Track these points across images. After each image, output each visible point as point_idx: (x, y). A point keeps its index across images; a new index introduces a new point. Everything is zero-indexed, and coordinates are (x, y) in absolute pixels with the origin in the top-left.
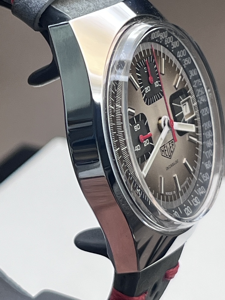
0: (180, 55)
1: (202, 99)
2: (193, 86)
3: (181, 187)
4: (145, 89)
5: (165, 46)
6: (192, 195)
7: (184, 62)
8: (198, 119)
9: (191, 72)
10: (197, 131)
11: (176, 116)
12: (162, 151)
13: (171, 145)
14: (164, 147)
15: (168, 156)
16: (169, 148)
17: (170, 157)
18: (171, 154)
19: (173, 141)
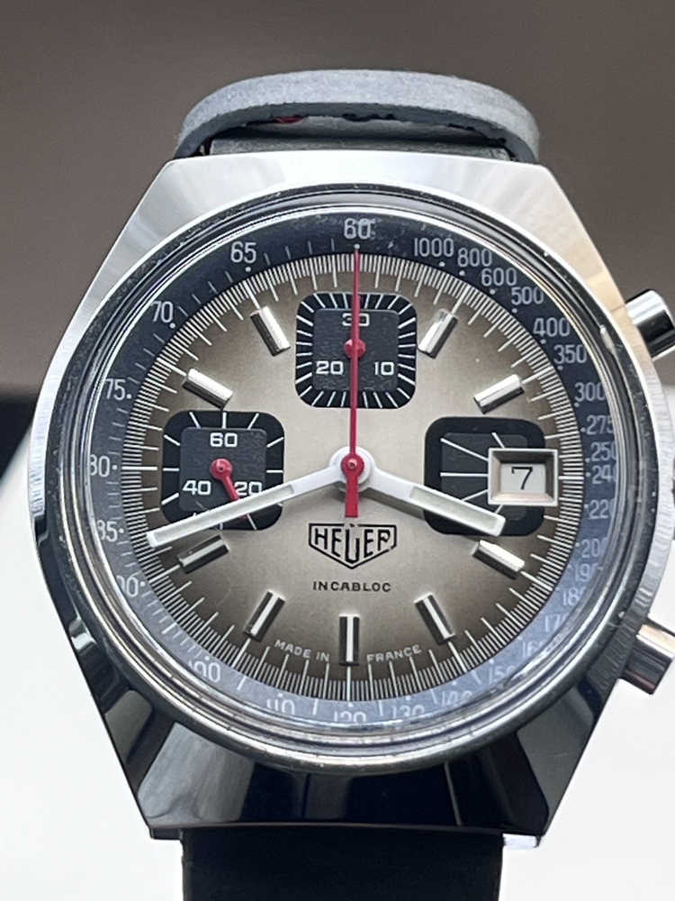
0: (545, 329)
1: (606, 474)
2: (583, 430)
3: (369, 658)
4: (319, 363)
5: (486, 291)
6: (408, 698)
7: (561, 354)
8: (567, 521)
9: (583, 389)
10: (545, 550)
11: (442, 474)
12: (318, 536)
13: (374, 536)
14: (334, 531)
15: (343, 559)
16: (358, 541)
17: (352, 563)
18: (362, 559)
19: (392, 530)
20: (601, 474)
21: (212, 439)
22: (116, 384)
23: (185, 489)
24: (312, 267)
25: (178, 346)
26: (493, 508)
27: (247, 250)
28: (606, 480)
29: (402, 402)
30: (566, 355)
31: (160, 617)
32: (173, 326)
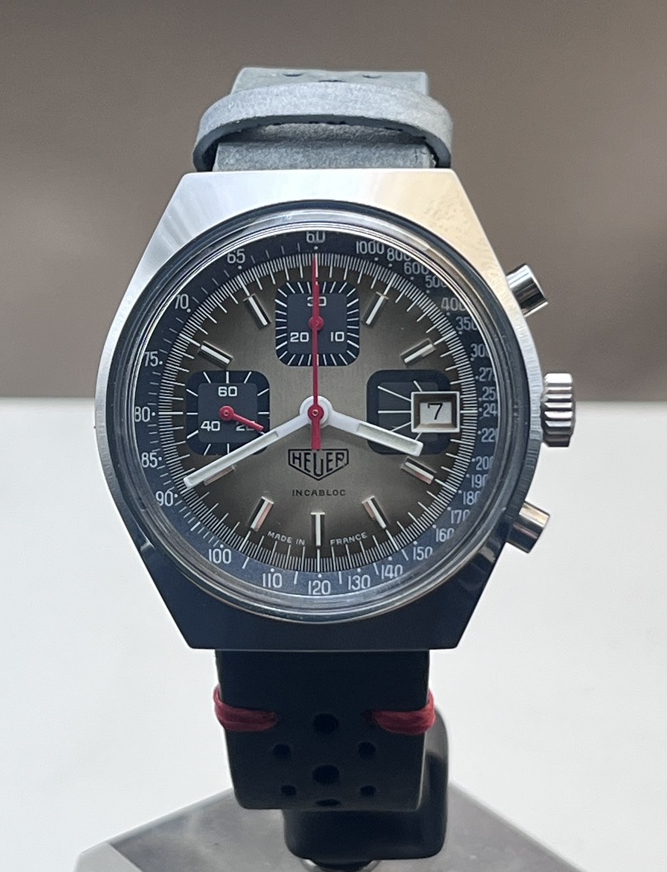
0: (449, 305)
1: (492, 410)
2: (477, 377)
3: (332, 542)
4: (292, 334)
5: (407, 278)
6: (359, 570)
7: (461, 323)
8: (467, 443)
9: (476, 348)
10: (451, 463)
11: (380, 412)
12: (294, 458)
13: (333, 457)
14: (306, 454)
15: (312, 474)
16: (322, 461)
17: (318, 477)
18: (325, 473)
19: (345, 452)
20: (489, 409)
21: (220, 391)
22: (152, 355)
23: (202, 427)
24: (284, 264)
25: (195, 324)
26: (414, 436)
27: (239, 254)
28: (492, 415)
29: (351, 360)
30: (464, 324)
31: (189, 518)
32: (189, 310)
